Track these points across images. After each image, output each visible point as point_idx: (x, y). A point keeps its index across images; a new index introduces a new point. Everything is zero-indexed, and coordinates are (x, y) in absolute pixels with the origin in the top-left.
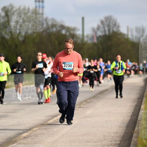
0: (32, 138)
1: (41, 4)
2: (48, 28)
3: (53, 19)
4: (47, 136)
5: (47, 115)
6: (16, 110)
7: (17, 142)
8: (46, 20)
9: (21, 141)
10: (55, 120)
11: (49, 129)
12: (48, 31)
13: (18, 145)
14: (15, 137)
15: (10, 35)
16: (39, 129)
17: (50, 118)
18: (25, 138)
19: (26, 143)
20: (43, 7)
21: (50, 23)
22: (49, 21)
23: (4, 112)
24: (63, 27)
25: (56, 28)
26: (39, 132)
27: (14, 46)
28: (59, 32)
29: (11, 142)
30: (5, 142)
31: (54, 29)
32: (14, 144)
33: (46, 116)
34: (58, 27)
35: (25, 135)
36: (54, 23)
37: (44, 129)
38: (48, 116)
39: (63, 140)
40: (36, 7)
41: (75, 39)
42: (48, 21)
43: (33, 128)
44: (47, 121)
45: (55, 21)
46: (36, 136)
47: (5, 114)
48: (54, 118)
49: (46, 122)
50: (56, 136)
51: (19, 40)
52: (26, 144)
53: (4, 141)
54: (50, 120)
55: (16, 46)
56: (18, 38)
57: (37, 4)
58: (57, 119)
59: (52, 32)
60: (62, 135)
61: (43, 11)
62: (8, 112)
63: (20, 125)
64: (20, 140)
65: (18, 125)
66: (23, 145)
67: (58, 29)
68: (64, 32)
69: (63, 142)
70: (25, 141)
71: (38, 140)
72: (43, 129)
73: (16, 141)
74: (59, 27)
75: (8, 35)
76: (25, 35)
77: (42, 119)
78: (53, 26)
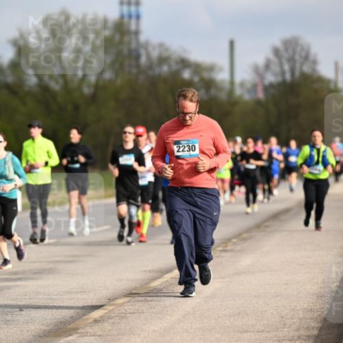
0: (114, 323)
1: (133, 9)
2: (150, 67)
3: (161, 45)
4: (149, 318)
5: (148, 269)
6: (76, 256)
7: (79, 331)
8: (146, 45)
9: (89, 329)
10: (167, 281)
11: (152, 301)
12: (150, 73)
13: (80, 338)
14: (73, 319)
15: (61, 81)
16: (128, 302)
17: (156, 275)
18: (96, 321)
19: (98, 333)
20: (138, 17)
21: (155, 54)
22: (154, 49)
23: (49, 262)
24: (184, 63)
25: (170, 66)
26: (129, 308)
27: (70, 107)
28: (176, 75)
29: (65, 332)
30: (49, 332)
31: (165, 68)
32: (70, 335)
33: (145, 271)
34: (173, 63)
35: (96, 314)
36: (165, 54)
37: (141, 301)
38: (150, 271)
39: (185, 327)
40: (122, 17)
41: (213, 92)
42: (150, 49)
43: (116, 299)
44: (150, 283)
45: (167, 50)
46: (123, 318)
47: (51, 266)
48: (165, 276)
49: (146, 284)
50: (169, 318)
51: (82, 94)
52: (100, 336)
53: (49, 328)
54: (154, 279)
55: (76, 108)
56: (80, 87)
57: (125, 8)
58: (172, 278)
59: (160, 75)
60: (184, 316)
61: (138, 25)
62: (58, 262)
63: (85, 292)
64: (86, 326)
65: (81, 292)
66: (92, 338)
67: (175, 67)
68: (186, 75)
69: (187, 331)
70: (97, 329)
71: (128, 327)
72: (138, 301)
73: (75, 330)
74: (177, 63)
75: (57, 83)
76: (98, 81)
77: (136, 277)
78: (163, 60)
